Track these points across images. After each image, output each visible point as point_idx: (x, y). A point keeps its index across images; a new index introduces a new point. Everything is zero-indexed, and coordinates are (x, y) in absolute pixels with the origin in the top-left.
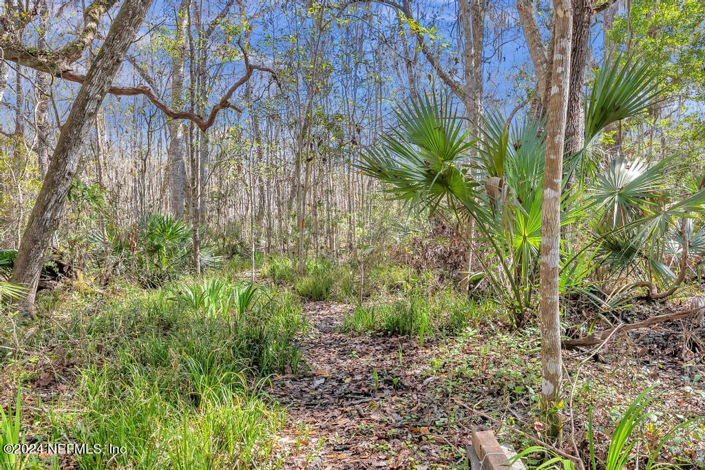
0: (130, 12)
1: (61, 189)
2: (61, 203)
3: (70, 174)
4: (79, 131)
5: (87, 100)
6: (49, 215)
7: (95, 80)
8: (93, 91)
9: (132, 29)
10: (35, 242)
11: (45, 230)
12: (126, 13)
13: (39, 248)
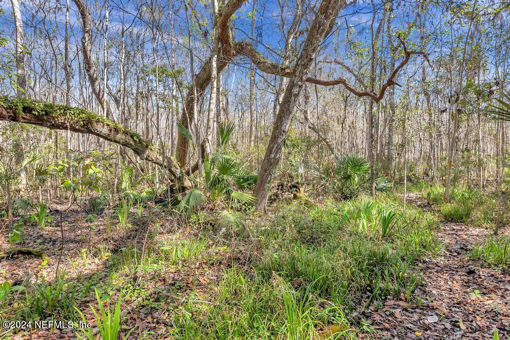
0: (317, 25)
1: (279, 141)
2: (280, 148)
3: (284, 132)
4: (289, 106)
5: (293, 86)
6: (273, 156)
7: (297, 73)
8: (296, 80)
9: (318, 36)
10: (266, 171)
11: (271, 165)
12: (315, 27)
13: (268, 175)
